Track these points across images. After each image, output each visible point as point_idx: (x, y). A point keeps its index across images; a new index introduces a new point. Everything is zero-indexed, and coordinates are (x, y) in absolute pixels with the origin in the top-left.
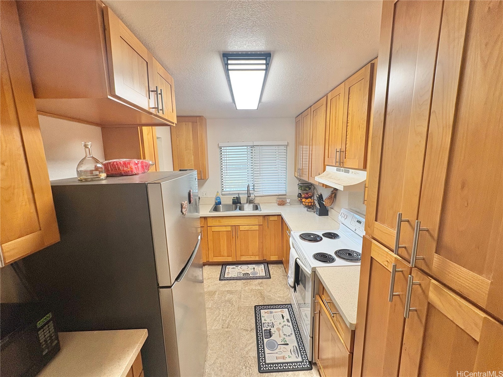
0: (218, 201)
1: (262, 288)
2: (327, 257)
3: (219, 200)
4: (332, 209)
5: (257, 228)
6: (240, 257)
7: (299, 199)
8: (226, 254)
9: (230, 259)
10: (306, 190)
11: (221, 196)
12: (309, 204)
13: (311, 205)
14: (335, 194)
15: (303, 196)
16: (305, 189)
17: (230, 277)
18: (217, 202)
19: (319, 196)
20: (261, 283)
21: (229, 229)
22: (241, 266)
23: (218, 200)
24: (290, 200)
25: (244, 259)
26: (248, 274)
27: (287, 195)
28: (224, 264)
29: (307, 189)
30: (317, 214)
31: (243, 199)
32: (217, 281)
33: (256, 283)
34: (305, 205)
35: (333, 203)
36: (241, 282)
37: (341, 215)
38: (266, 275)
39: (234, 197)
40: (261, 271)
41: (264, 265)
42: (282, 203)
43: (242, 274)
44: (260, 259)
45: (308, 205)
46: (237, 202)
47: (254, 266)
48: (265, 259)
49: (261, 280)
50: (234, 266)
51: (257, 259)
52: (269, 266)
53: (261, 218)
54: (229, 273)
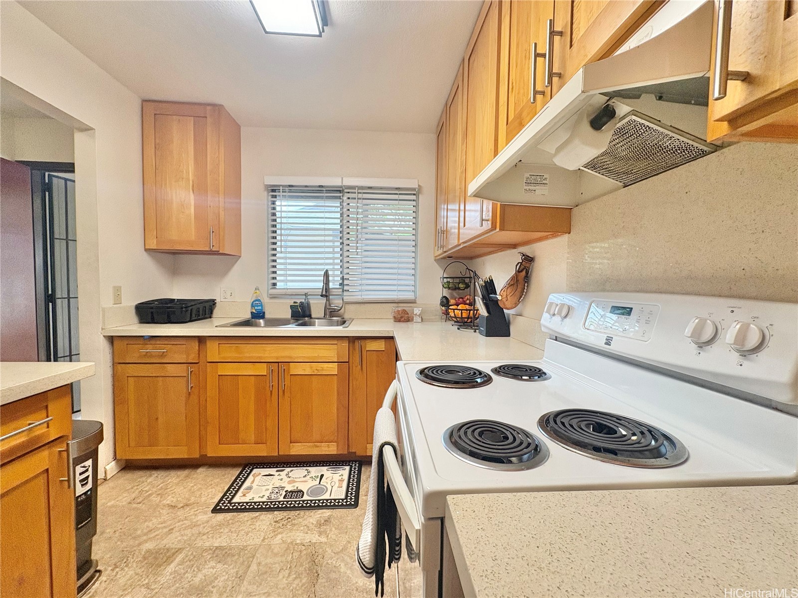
0: (256, 310)
1: (323, 539)
2: (506, 438)
3: (260, 308)
4: (520, 315)
5: (333, 369)
6: (290, 446)
7: (443, 308)
8: (253, 438)
9: (262, 451)
10: (459, 289)
11: (266, 300)
12: (465, 315)
13: (468, 318)
14: (527, 273)
15: (452, 302)
16: (457, 286)
17: (247, 500)
18: (254, 311)
19: (485, 282)
20: (327, 521)
21: (262, 370)
22: (291, 471)
23: (256, 308)
24: (421, 309)
25: (298, 450)
26: (302, 491)
27: (417, 302)
28: (248, 464)
29: (461, 286)
30: (481, 333)
31: (317, 307)
32: (205, 513)
33: (311, 520)
34: (455, 317)
35: (521, 297)
36: (271, 516)
37: (548, 312)
38: (346, 498)
39: (295, 303)
40: (337, 484)
41: (351, 467)
42: (403, 317)
43: (284, 493)
44: (341, 452)
45: (462, 318)
46: (301, 314)
47: (324, 470)
48: (353, 451)
49: (327, 513)
50: (272, 471)
51: (331, 449)
52: (363, 469)
53: (345, 344)
54: (250, 488)
